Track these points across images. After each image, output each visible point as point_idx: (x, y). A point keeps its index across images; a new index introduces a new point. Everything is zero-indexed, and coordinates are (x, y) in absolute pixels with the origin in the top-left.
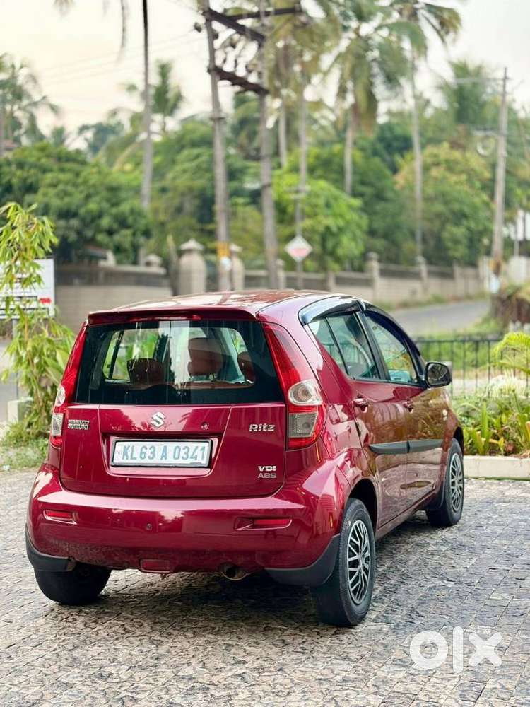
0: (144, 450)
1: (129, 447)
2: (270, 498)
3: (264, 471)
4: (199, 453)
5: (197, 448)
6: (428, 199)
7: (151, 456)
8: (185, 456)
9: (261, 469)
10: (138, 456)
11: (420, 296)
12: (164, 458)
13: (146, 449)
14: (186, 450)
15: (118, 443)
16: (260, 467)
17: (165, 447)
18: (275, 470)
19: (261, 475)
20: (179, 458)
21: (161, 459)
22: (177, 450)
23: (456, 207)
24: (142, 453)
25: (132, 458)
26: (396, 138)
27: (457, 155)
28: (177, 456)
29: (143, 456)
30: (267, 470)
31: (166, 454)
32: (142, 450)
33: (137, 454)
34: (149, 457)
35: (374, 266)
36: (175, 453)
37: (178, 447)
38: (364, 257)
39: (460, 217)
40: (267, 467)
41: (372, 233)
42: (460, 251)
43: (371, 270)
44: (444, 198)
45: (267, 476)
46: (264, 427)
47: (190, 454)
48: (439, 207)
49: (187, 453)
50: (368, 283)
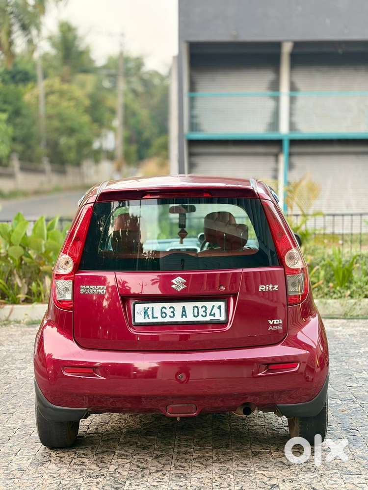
0: (164, 310)
1: (148, 308)
2: (279, 346)
3: (273, 324)
4: (216, 311)
5: (213, 306)
6: (50, 117)
7: (172, 315)
8: (204, 314)
9: (271, 322)
10: (159, 316)
11: (46, 187)
12: (184, 317)
13: (166, 309)
14: (204, 309)
15: (136, 305)
16: (270, 321)
17: (184, 307)
18: (281, 323)
19: (270, 328)
20: (198, 315)
21: (182, 317)
22: (196, 309)
23: (69, 123)
24: (162, 313)
25: (153, 317)
26: (19, 72)
27: (65, 87)
28: (196, 314)
29: (164, 315)
30: (275, 323)
31: (185, 313)
32: (161, 310)
33: (157, 313)
34: (170, 316)
35: (16, 164)
36: (194, 311)
37: (196, 307)
38: (9, 157)
39: (71, 131)
40: (275, 321)
41: (14, 139)
42: (72, 155)
43: (13, 167)
44: (61, 117)
45: (275, 328)
46: (270, 288)
47: (208, 312)
48: (56, 123)
49: (205, 311)
50: (11, 176)
